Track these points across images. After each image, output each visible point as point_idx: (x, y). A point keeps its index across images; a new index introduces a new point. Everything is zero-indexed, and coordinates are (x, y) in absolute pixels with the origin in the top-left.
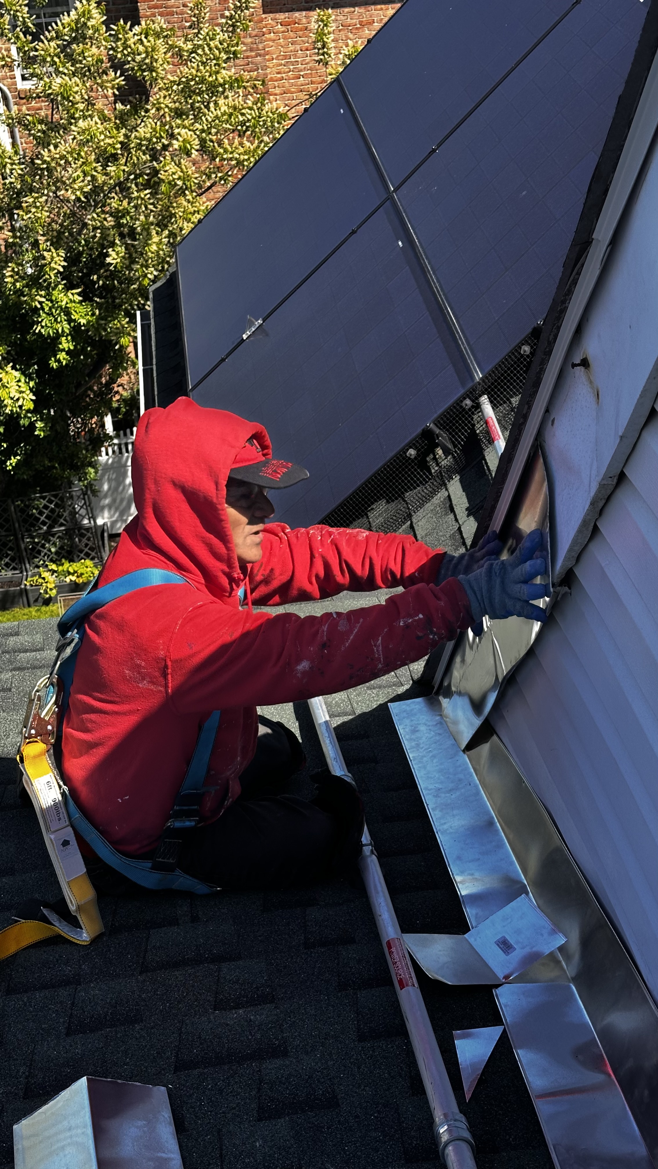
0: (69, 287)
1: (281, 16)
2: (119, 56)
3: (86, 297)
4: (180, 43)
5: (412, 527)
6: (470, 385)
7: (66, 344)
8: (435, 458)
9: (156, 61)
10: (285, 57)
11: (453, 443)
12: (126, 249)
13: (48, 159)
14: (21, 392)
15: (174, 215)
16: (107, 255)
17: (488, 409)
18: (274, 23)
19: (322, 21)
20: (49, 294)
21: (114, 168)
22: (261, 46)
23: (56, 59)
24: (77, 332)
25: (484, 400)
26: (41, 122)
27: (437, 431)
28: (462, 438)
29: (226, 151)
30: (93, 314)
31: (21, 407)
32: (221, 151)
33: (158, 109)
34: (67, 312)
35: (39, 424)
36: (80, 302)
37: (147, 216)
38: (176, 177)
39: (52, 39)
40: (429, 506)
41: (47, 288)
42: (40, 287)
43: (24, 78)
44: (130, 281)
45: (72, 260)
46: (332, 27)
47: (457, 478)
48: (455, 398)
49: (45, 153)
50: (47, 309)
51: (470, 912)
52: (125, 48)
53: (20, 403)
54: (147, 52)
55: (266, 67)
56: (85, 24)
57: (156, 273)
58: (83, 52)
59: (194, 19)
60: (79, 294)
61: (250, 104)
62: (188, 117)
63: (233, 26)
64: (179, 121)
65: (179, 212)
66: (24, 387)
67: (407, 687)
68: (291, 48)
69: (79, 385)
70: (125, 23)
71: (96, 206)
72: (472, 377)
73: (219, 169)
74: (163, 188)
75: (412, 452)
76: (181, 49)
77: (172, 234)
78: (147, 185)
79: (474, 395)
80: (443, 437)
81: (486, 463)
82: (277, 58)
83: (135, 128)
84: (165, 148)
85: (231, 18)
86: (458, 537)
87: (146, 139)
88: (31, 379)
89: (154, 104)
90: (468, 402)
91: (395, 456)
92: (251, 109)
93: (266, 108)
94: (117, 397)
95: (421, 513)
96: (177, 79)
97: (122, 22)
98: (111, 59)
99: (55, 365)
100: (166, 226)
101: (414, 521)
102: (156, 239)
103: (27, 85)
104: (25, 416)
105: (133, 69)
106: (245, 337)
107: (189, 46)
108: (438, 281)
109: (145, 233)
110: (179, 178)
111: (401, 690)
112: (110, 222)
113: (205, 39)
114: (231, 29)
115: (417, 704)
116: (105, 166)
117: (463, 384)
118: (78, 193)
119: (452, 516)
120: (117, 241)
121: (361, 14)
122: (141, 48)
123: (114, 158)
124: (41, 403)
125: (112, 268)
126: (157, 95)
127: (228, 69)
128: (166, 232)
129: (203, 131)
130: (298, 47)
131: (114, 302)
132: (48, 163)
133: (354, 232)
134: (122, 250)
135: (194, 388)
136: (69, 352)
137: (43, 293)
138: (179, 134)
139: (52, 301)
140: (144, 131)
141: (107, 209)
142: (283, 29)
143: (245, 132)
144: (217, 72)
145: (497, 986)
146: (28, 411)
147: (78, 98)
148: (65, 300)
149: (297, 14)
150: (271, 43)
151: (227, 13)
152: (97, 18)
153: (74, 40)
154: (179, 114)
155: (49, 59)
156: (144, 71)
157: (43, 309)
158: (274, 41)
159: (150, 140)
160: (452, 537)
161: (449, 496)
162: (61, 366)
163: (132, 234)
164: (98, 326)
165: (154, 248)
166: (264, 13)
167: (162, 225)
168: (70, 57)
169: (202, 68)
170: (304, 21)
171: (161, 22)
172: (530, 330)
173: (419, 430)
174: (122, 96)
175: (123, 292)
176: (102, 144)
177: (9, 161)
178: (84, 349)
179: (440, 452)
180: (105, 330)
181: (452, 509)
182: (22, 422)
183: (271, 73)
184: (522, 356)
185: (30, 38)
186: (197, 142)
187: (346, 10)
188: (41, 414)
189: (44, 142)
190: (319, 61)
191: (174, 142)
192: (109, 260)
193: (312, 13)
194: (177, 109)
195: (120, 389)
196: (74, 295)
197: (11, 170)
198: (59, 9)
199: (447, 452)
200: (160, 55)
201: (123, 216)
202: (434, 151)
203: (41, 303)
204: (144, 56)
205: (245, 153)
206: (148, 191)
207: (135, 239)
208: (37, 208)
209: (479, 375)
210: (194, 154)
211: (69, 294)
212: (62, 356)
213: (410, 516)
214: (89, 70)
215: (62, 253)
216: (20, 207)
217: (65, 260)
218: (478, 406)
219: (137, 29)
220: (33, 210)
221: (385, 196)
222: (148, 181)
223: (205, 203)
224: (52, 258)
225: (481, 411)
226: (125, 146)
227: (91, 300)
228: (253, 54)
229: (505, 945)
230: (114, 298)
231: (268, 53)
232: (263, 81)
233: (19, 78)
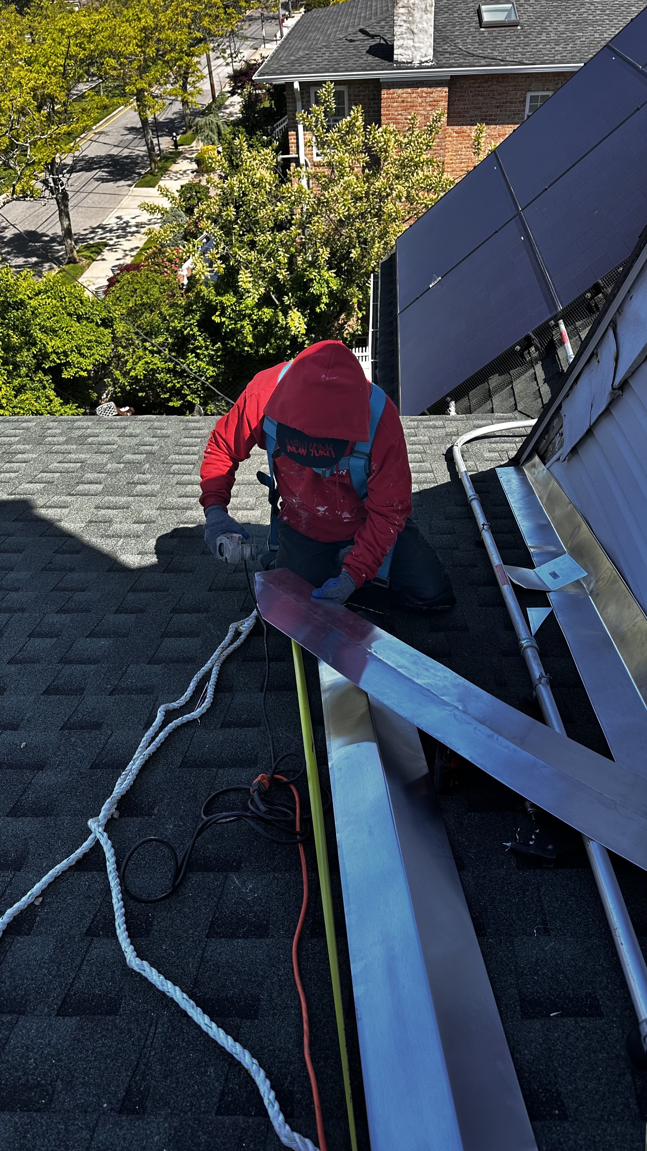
0: (330, 269)
1: (456, 128)
2: (370, 143)
3: (338, 274)
4: (401, 139)
5: (512, 388)
6: (554, 313)
7: (325, 300)
8: (529, 353)
9: (389, 147)
10: (456, 151)
11: (541, 344)
12: (361, 250)
13: (328, 197)
14: (300, 324)
15: (388, 232)
16: (351, 253)
17: (562, 327)
18: (452, 132)
19: (479, 130)
20: (319, 272)
21: (360, 204)
22: (443, 144)
23: (337, 142)
24: (331, 294)
25: (561, 321)
26: (325, 177)
27: (534, 337)
28: (546, 343)
29: (420, 198)
30: (340, 285)
31: (299, 332)
32: (418, 199)
33: (387, 174)
34: (327, 283)
35: (307, 342)
36: (335, 277)
37: (374, 233)
38: (392, 211)
39: (336, 132)
40: (523, 377)
41: (319, 268)
42: (315, 268)
43: (317, 155)
44: (361, 268)
45: (333, 254)
46: (484, 134)
47: (540, 363)
48: (546, 319)
49: (326, 193)
50: (317, 280)
51: (535, 559)
52: (374, 139)
53: (299, 330)
54: (385, 142)
55: (445, 156)
56: (354, 124)
57: (375, 264)
58: (351, 140)
59: (411, 125)
60: (334, 273)
61: (435, 174)
62: (402, 179)
63: (431, 131)
64: (397, 181)
65: (391, 230)
66: (302, 322)
67: (506, 462)
68: (460, 146)
69: (328, 324)
70: (375, 125)
71: (348, 225)
72: (556, 309)
73: (415, 209)
74: (385, 217)
75: (518, 347)
76: (401, 142)
77: (386, 243)
78: (376, 216)
79: (556, 319)
80: (536, 341)
81: (558, 356)
82: (451, 152)
83: (373, 183)
84: (388, 195)
85: (430, 126)
86: (538, 393)
87: (378, 188)
88: (306, 317)
89: (385, 171)
90: (553, 322)
91: (509, 349)
92: (436, 177)
93: (444, 177)
94: (347, 332)
95: (518, 381)
96: (398, 158)
97: (374, 124)
98: (365, 144)
99: (318, 310)
100: (383, 239)
101: (514, 385)
102: (377, 245)
103: (319, 159)
104: (301, 337)
105: (376, 151)
106: (431, 286)
107: (406, 140)
108: (542, 258)
109: (372, 242)
110: (394, 212)
111: (502, 463)
112: (355, 235)
113: (416, 137)
114: (429, 132)
115: (511, 469)
116: (355, 203)
117: (551, 313)
118: (341, 215)
119: (535, 382)
120: (357, 245)
121: (499, 129)
122: (382, 139)
123: (361, 199)
124: (309, 331)
125: (353, 260)
126: (386, 166)
127: (426, 154)
128: (383, 242)
129: (409, 187)
130: (463, 146)
131: (351, 278)
132: (328, 199)
133: (496, 232)
134: (359, 250)
135: (400, 313)
136: (326, 304)
137: (317, 271)
138: (397, 188)
139: (320, 276)
140: (378, 184)
141: (353, 228)
142: (457, 135)
143: (431, 190)
144: (420, 156)
145: (549, 592)
146: (303, 334)
147: (347, 165)
148: (327, 275)
149: (465, 127)
150: (449, 143)
151: (428, 124)
152: (360, 123)
153: (347, 133)
154: (397, 177)
155: (333, 142)
156: (382, 152)
157: (315, 279)
158: (451, 142)
159: (380, 189)
160: (534, 393)
161: (535, 373)
162: (321, 312)
163: (365, 242)
164: (342, 291)
165: (376, 250)
166: (448, 125)
167: (381, 238)
168: (344, 142)
169: (412, 152)
170: (468, 131)
171: (392, 127)
172: (592, 285)
173: (524, 336)
174: (368, 166)
175: (357, 273)
176: (355, 190)
177: (308, 196)
178: (333, 303)
179: (533, 349)
180: (346, 293)
181: (536, 379)
182: (299, 340)
183: (447, 160)
184: (586, 299)
185: (325, 131)
186: (405, 193)
187: (492, 126)
188: (309, 337)
189: (325, 188)
190: (474, 153)
191: (393, 192)
192: (351, 255)
193: (473, 127)
194: (397, 175)
195: (348, 328)
196: (332, 273)
197: (309, 201)
198: (338, 118)
199: (537, 349)
200: (391, 144)
201: (361, 232)
202: (546, 189)
203: (315, 276)
204: (383, 143)
205: (430, 200)
206: (376, 219)
207: (366, 245)
208: (319, 223)
209: (560, 308)
210: (404, 199)
211: (330, 272)
212: (322, 306)
213: (512, 382)
214: (353, 150)
215: (328, 249)
216: (310, 223)
217: (330, 254)
218: (557, 325)
219: (380, 130)
220: (317, 224)
221: (516, 213)
222: (377, 213)
223: (405, 227)
224: (323, 252)
225: (559, 328)
226: (367, 193)
227: (340, 277)
228: (439, 148)
229: (554, 575)
230: (352, 277)
231: (446, 149)
232: (443, 163)
233: (315, 155)
